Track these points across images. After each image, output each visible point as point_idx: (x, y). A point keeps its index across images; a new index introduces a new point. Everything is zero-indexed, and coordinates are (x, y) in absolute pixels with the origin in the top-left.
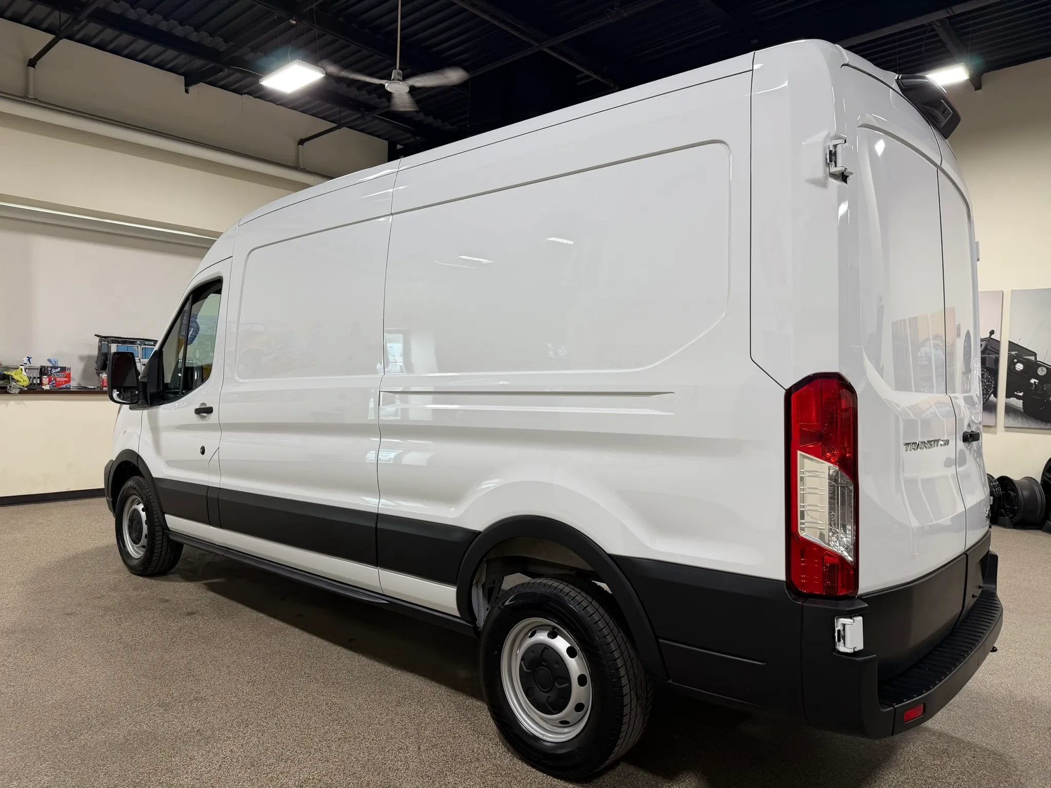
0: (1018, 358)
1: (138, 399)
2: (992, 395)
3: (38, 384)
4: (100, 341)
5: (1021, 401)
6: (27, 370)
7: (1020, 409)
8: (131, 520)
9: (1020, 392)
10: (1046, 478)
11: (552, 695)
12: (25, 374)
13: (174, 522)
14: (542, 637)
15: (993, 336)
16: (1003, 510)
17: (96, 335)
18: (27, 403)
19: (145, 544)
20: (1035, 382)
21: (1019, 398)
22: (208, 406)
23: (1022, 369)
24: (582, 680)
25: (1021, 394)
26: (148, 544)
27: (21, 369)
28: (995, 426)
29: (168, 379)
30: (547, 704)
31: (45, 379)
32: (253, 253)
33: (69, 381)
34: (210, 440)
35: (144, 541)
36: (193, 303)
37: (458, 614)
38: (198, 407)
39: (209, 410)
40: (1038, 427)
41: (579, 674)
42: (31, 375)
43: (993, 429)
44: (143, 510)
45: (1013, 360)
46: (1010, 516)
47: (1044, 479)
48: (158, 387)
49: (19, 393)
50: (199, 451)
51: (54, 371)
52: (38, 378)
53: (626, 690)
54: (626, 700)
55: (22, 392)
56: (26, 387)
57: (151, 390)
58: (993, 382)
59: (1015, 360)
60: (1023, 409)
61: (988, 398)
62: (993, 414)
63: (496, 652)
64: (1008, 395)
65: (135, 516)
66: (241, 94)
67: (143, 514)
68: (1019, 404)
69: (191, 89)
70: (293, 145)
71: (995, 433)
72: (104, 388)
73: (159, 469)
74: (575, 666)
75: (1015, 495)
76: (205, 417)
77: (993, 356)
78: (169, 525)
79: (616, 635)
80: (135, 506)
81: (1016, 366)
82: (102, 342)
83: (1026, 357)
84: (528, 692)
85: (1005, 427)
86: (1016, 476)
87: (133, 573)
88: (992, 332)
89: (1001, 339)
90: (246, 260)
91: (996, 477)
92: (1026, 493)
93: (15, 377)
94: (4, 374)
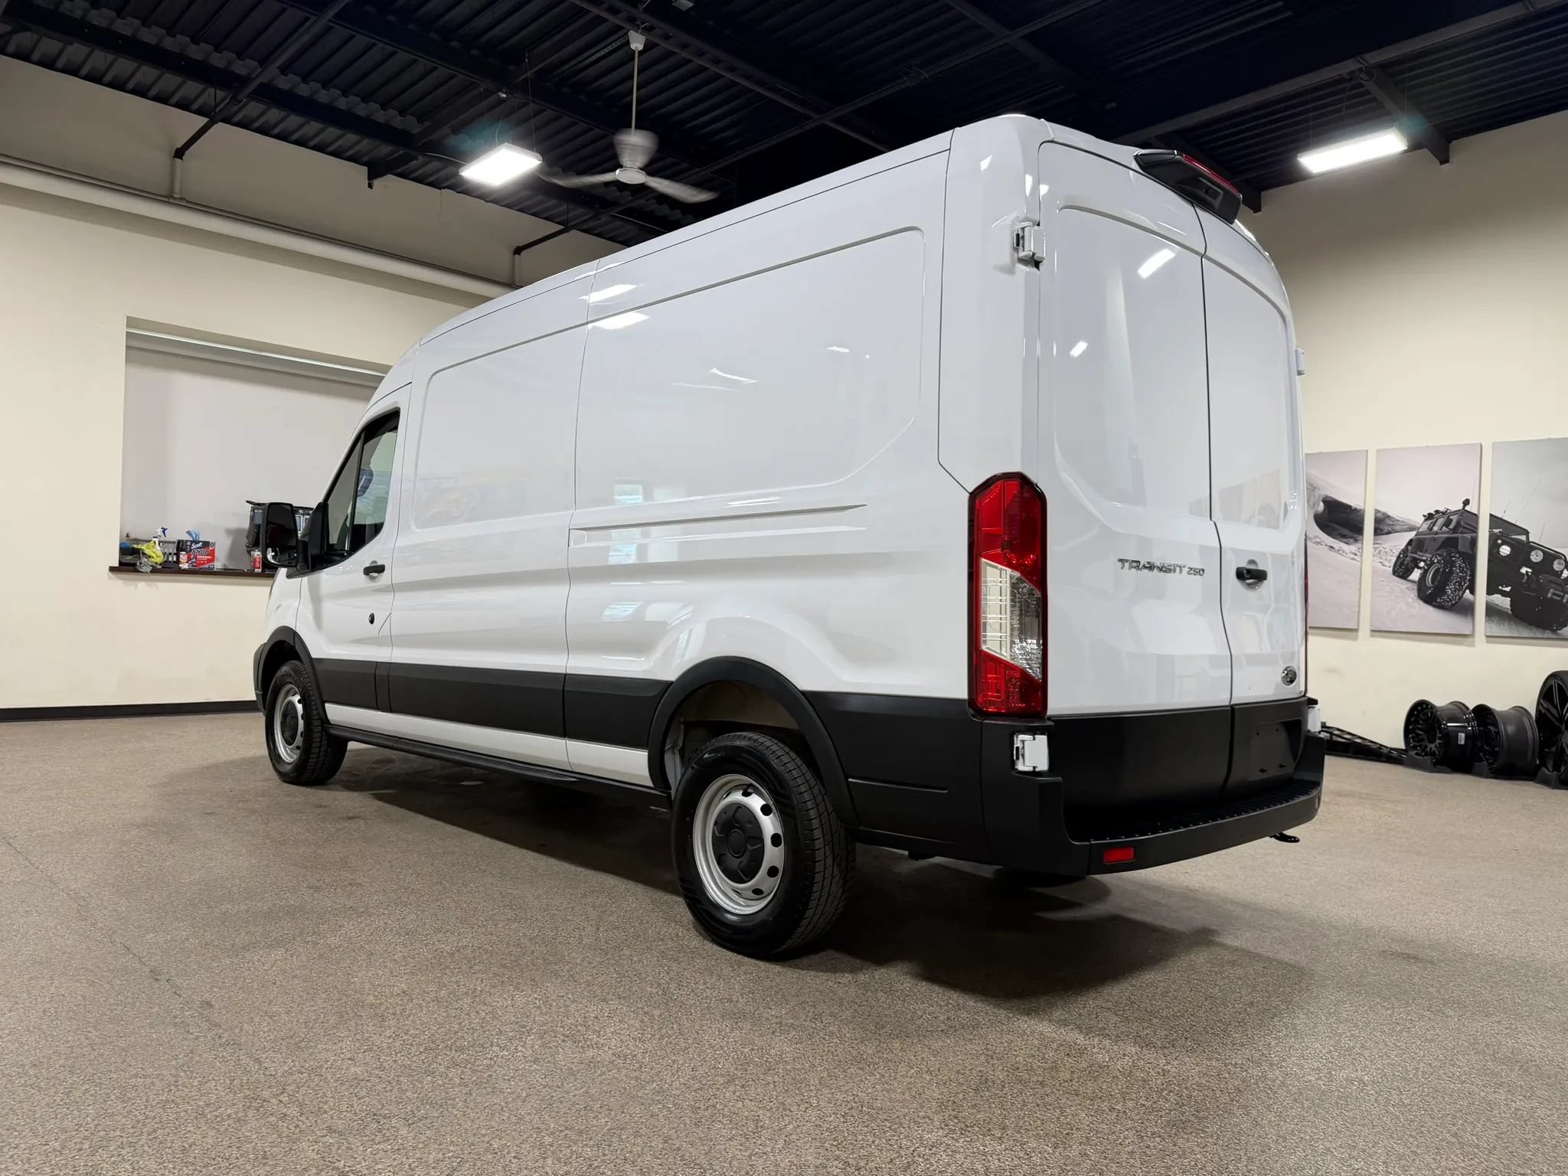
0: (1503, 538)
1: (297, 563)
2: (1468, 591)
3: (174, 562)
4: (253, 510)
5: (1509, 599)
6: (161, 544)
7: (1506, 610)
8: (285, 716)
9: (1508, 587)
10: (1541, 707)
11: (745, 859)
12: (158, 548)
13: (338, 713)
14: (737, 797)
15: (1467, 508)
16: (1481, 754)
17: (247, 502)
18: (161, 585)
19: (300, 745)
20: (1527, 571)
21: (1504, 594)
22: (380, 563)
23: (1508, 553)
24: (776, 841)
25: (1508, 589)
26: (303, 745)
27: (155, 542)
28: (1472, 635)
29: (334, 539)
30: (739, 871)
31: (183, 556)
32: (435, 377)
33: (212, 560)
34: (380, 605)
35: (299, 740)
36: (366, 441)
37: (651, 784)
38: (368, 565)
39: (380, 569)
40: (1532, 635)
41: (772, 833)
42: (166, 550)
43: (1470, 639)
44: (299, 702)
45: (1497, 540)
46: (1491, 761)
47: (1540, 711)
48: (322, 547)
49: (151, 572)
50: (368, 619)
51: (194, 546)
52: (175, 554)
53: (819, 844)
54: (819, 855)
55: (154, 571)
56: (160, 565)
57: (313, 551)
58: (1469, 573)
59: (1499, 542)
60: (1511, 610)
61: (1462, 595)
62: (1469, 618)
63: (688, 819)
64: (1490, 591)
65: (290, 708)
66: (440, 189)
67: (299, 707)
68: (1505, 602)
69: (377, 183)
70: (507, 254)
71: (1473, 645)
72: (256, 570)
73: (320, 646)
74: (769, 825)
75: (1496, 730)
76: (374, 578)
77: (1468, 536)
78: (330, 717)
79: (812, 786)
80: (290, 698)
81: (1501, 549)
82: (256, 511)
83: (1513, 537)
84: (720, 861)
85: (1487, 637)
86: (1500, 704)
87: (285, 782)
88: (1466, 502)
89: (1479, 512)
90: (427, 389)
91: (1471, 708)
92: (1511, 729)
93: (147, 552)
94: (133, 548)
